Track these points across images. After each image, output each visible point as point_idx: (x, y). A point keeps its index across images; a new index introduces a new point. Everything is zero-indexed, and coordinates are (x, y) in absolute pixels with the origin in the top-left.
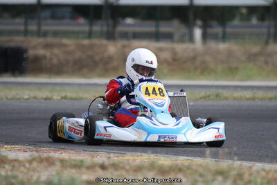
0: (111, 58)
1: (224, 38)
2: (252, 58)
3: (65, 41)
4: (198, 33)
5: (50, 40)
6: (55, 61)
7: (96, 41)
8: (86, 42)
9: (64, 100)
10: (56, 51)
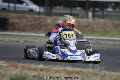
0: (49, 24)
1: (103, 17)
2: (116, 26)
3: (27, 16)
4: (90, 14)
5: (20, 15)
6: (22, 25)
7: (42, 16)
8: (37, 16)
9: (25, 42)
10: (22, 20)
